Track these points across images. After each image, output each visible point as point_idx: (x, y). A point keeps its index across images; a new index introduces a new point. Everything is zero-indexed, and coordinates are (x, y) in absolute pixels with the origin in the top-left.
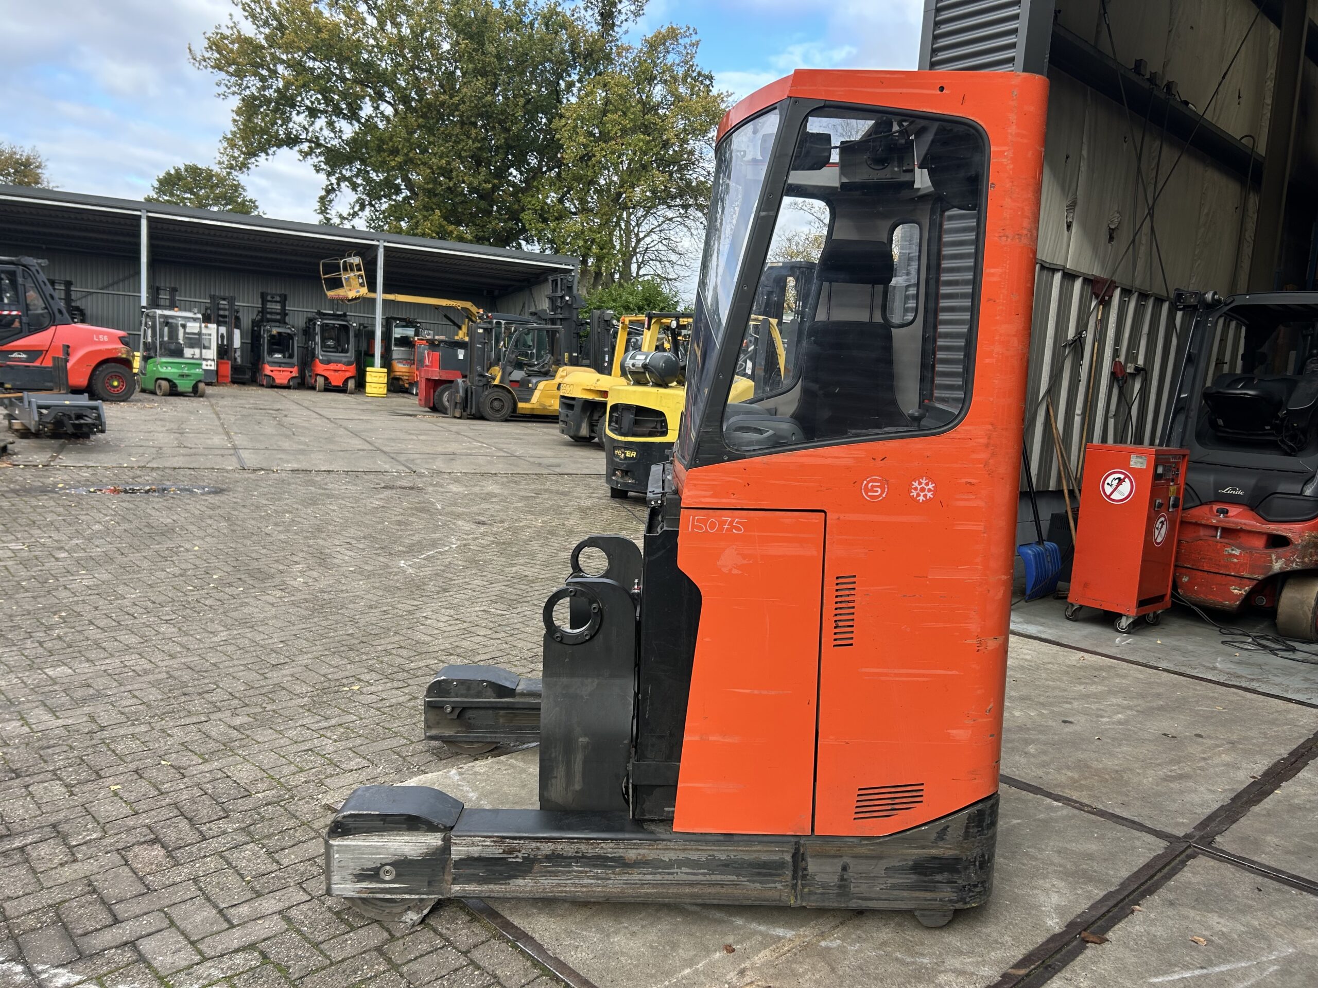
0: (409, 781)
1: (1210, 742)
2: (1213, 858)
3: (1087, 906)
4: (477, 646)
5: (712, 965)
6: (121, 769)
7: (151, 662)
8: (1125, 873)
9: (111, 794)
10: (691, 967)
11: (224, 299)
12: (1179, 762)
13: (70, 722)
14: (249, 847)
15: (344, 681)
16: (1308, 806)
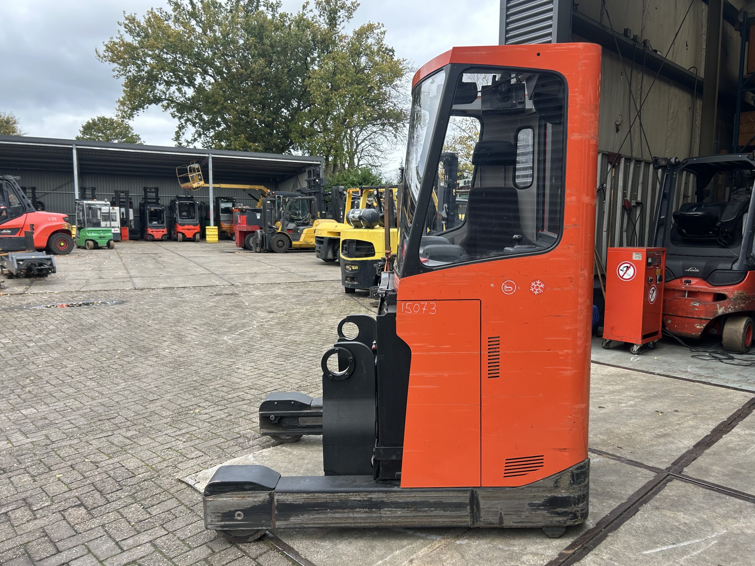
0: (225, 463)
1: (682, 414)
2: (682, 481)
3: (609, 512)
4: (267, 383)
5: (394, 558)
6: (62, 465)
7: (81, 403)
8: (631, 492)
9: (57, 480)
10: (382, 560)
11: (123, 192)
12: (664, 427)
13: (35, 440)
14: (133, 505)
15: (191, 407)
16: (737, 448)
